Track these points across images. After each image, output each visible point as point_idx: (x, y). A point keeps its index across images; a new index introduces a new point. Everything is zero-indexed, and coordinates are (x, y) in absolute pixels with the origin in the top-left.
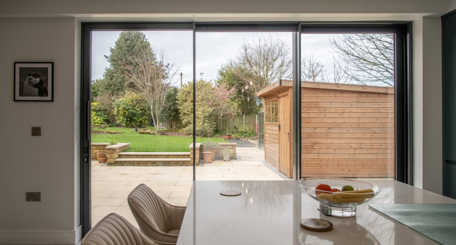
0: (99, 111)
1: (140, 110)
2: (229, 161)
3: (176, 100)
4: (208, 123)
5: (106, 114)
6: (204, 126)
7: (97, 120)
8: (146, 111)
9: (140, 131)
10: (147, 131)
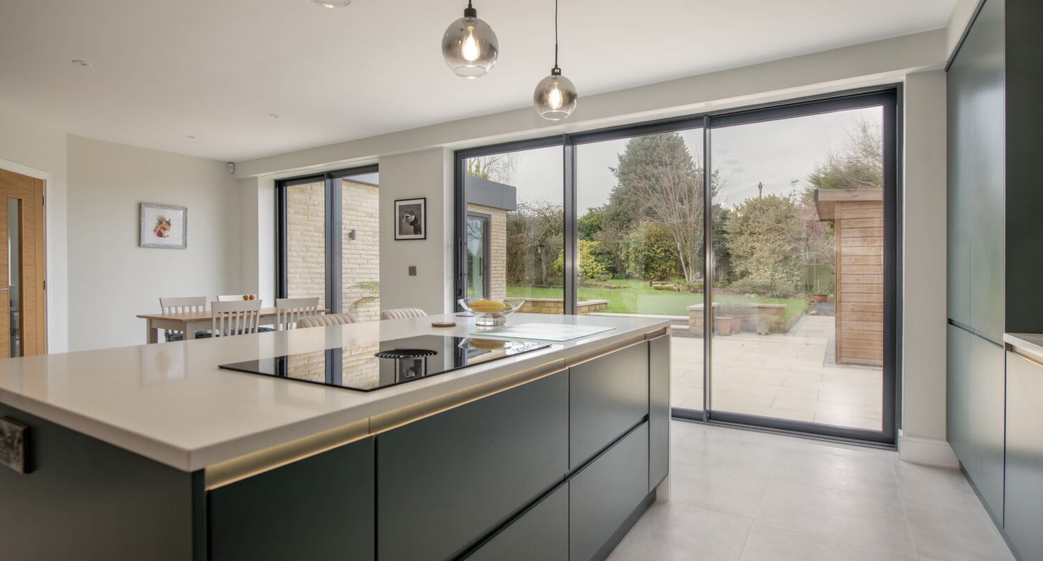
0: (600, 254)
1: (662, 251)
2: (767, 334)
3: (724, 232)
4: (783, 272)
5: (611, 259)
6: (774, 278)
7: (597, 268)
8: (672, 254)
9: (656, 285)
10: (667, 286)
